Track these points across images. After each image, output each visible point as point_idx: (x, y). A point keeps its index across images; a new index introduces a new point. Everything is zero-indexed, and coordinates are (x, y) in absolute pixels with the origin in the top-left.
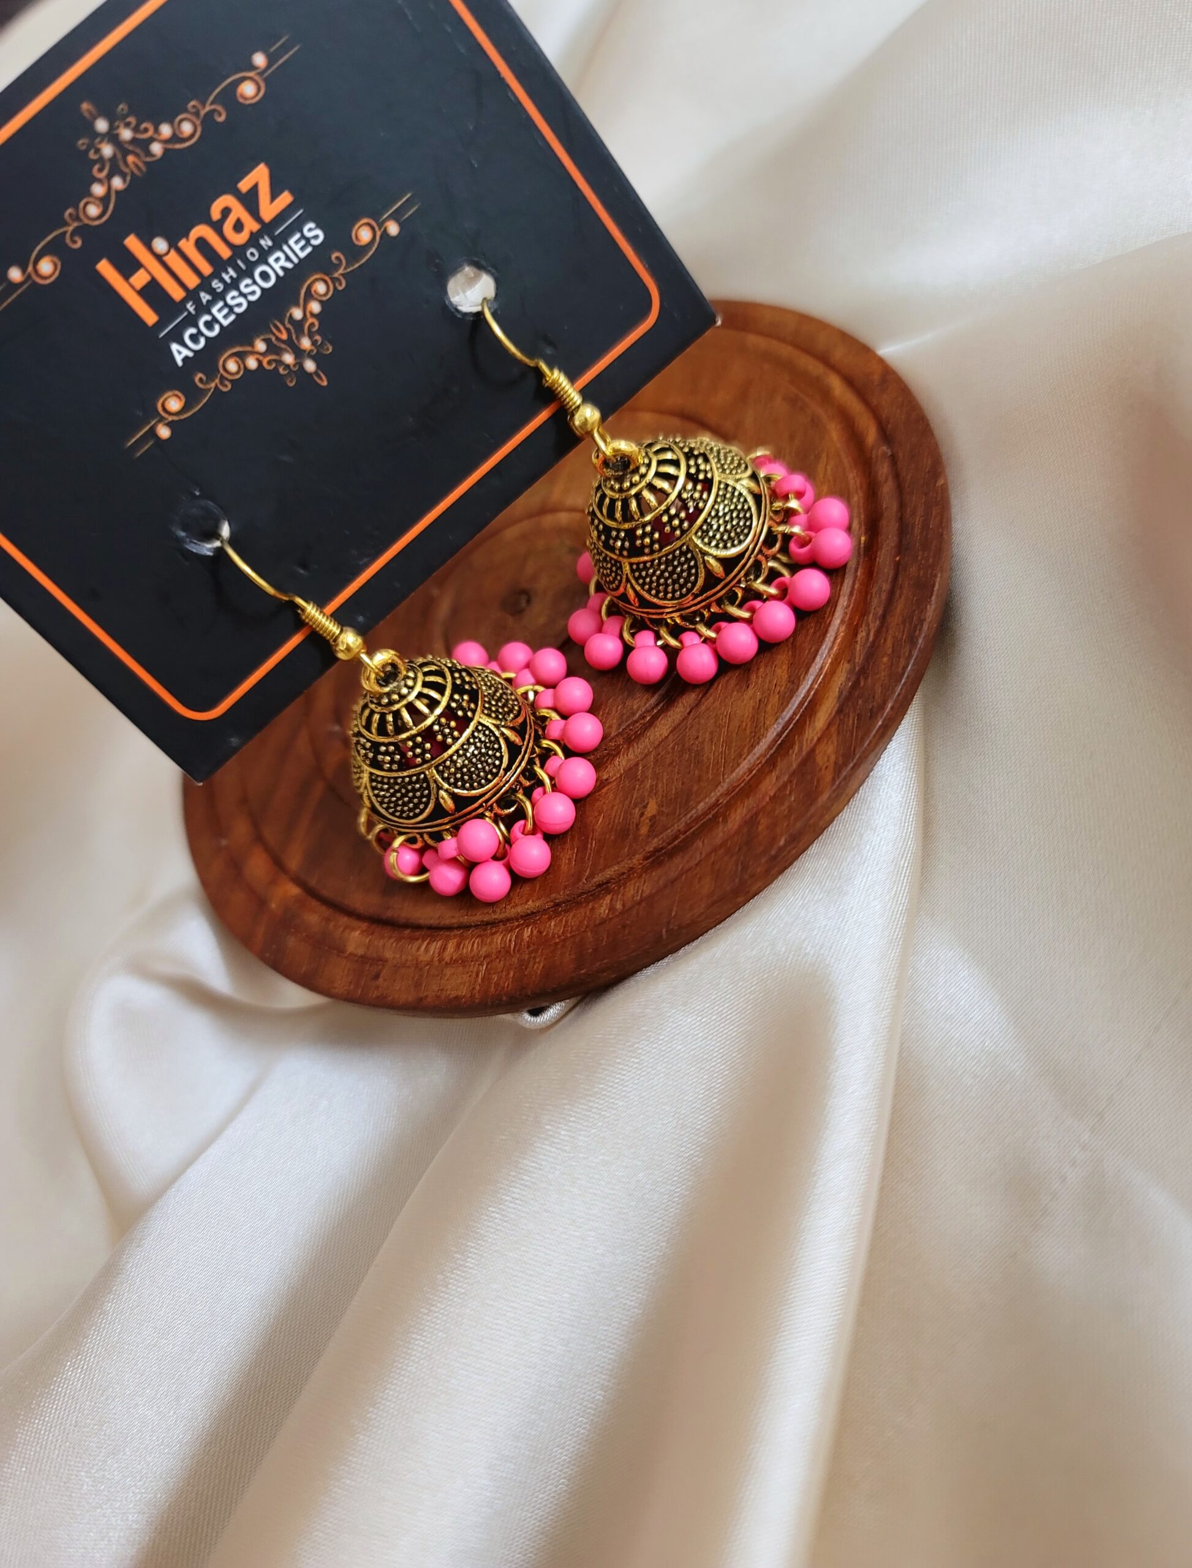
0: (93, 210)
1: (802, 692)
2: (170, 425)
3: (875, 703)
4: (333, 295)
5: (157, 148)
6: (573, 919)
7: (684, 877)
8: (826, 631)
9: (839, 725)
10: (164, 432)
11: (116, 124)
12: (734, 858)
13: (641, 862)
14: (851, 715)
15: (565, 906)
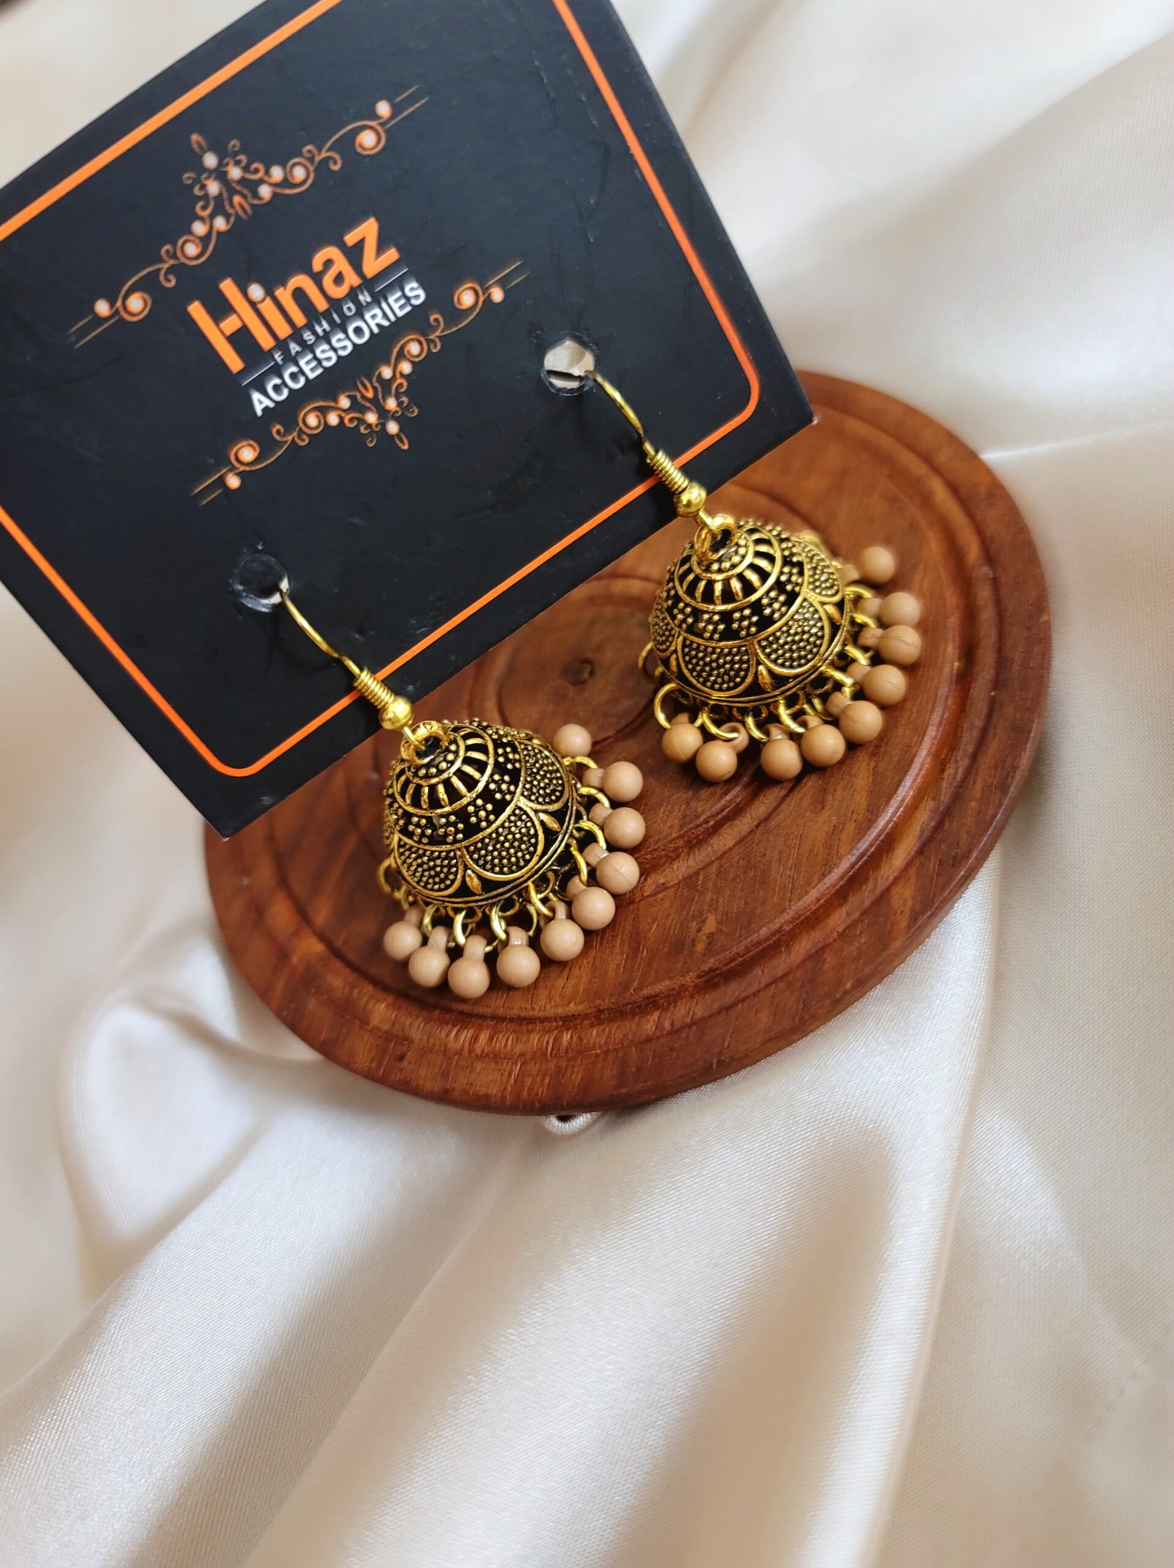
0: (191, 249)
1: (881, 822)
2: (241, 475)
3: (958, 850)
4: (426, 357)
5: (265, 191)
6: (618, 1031)
7: (740, 1006)
8: (912, 762)
9: (919, 867)
10: (233, 482)
11: (226, 160)
12: (796, 994)
13: (694, 980)
14: (932, 858)
15: (610, 1014)
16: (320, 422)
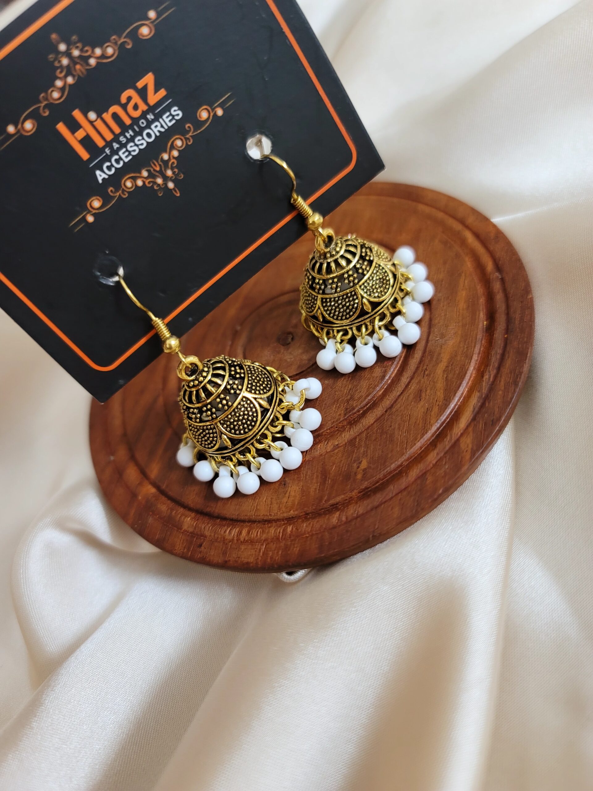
0: (56, 95)
1: (452, 406)
2: (94, 215)
3: (494, 417)
4: (185, 147)
5: (92, 62)
6: (317, 524)
7: (383, 506)
8: (466, 373)
9: (473, 427)
10: (90, 219)
11: (71, 47)
12: (412, 498)
13: (357, 494)
14: (481, 422)
15: (312, 515)
16: (133, 185)
